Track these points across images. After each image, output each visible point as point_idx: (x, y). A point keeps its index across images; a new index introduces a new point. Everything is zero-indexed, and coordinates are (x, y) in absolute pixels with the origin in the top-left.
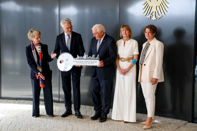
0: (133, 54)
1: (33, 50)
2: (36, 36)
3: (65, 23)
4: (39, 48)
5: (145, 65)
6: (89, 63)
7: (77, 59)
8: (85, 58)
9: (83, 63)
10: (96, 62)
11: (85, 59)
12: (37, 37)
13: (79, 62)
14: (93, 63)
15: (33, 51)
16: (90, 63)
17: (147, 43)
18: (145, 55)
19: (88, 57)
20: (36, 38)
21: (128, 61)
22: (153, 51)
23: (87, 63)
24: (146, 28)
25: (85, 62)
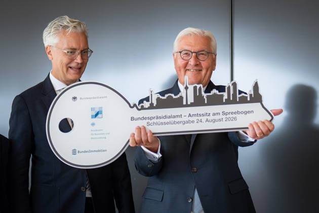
3: (67, 27)
6: (214, 121)
7: (152, 107)
8: (191, 100)
9: (184, 123)
10: (246, 113)
11: (192, 105)
13: (166, 117)
14: (235, 119)
16: (220, 120)
19: (205, 95)
23: (204, 118)
25: (194, 119)
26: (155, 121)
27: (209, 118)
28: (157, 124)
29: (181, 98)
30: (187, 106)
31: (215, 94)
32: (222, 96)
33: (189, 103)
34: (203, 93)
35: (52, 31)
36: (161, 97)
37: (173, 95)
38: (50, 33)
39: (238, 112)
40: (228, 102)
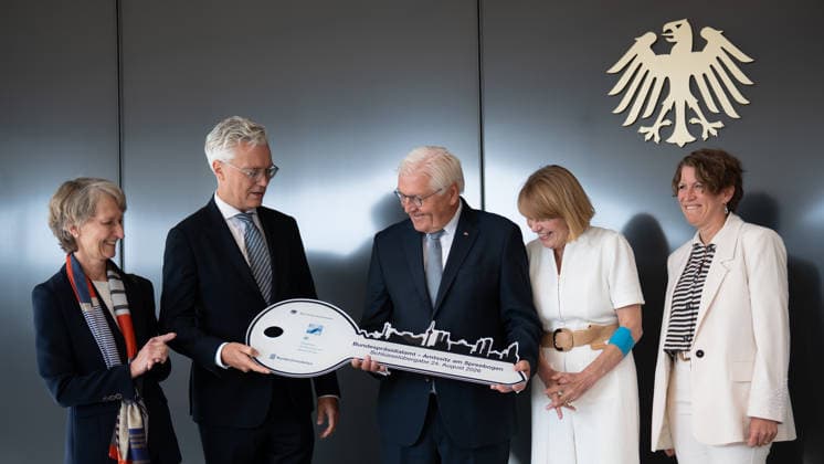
0: (612, 304)
1: (88, 301)
2: (105, 210)
3: (248, 138)
4: (113, 292)
5: (700, 354)
6: (453, 368)
7: (383, 339)
8: (432, 342)
9: (416, 361)
11: (431, 348)
12: (110, 213)
13: (396, 351)
14: (479, 371)
15: (85, 307)
16: (460, 368)
17: (697, 246)
18: (692, 307)
20: (102, 217)
21: (590, 342)
22: (735, 278)
23: (441, 363)
24: (680, 168)
25: (430, 360)
26: (382, 351)
27: (447, 363)
28: (383, 354)
29: (421, 339)
30: (425, 347)
31: (462, 345)
32: (471, 348)
33: (429, 345)
34: (448, 340)
35: (226, 141)
36: (396, 332)
37: (411, 334)
38: (222, 144)
39: (484, 366)
40: (476, 354)
